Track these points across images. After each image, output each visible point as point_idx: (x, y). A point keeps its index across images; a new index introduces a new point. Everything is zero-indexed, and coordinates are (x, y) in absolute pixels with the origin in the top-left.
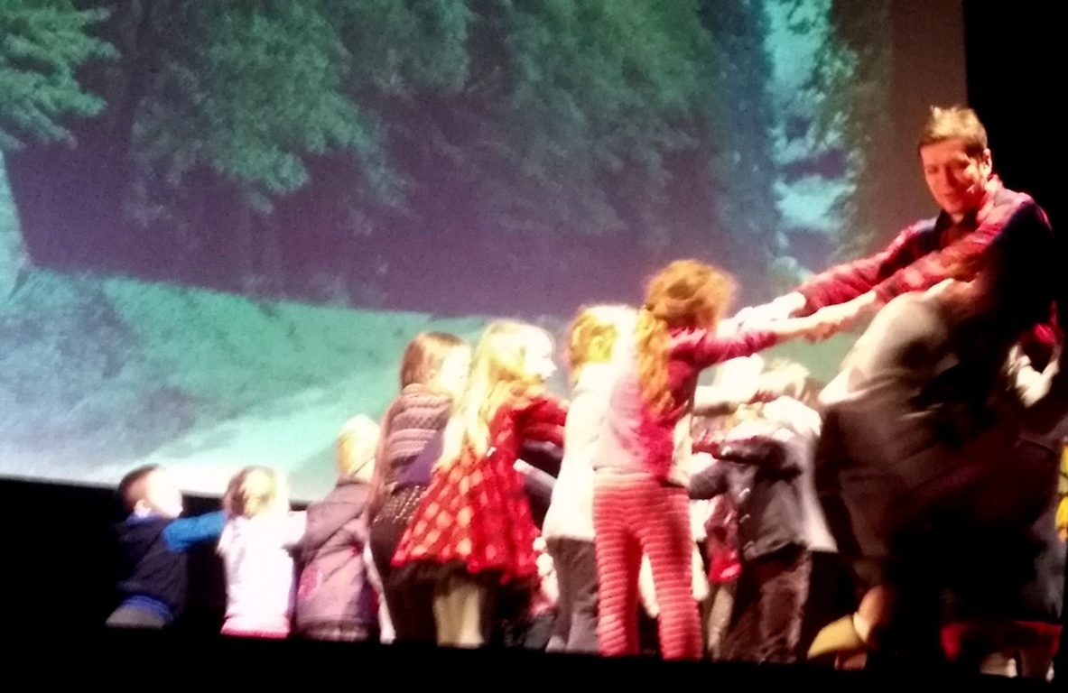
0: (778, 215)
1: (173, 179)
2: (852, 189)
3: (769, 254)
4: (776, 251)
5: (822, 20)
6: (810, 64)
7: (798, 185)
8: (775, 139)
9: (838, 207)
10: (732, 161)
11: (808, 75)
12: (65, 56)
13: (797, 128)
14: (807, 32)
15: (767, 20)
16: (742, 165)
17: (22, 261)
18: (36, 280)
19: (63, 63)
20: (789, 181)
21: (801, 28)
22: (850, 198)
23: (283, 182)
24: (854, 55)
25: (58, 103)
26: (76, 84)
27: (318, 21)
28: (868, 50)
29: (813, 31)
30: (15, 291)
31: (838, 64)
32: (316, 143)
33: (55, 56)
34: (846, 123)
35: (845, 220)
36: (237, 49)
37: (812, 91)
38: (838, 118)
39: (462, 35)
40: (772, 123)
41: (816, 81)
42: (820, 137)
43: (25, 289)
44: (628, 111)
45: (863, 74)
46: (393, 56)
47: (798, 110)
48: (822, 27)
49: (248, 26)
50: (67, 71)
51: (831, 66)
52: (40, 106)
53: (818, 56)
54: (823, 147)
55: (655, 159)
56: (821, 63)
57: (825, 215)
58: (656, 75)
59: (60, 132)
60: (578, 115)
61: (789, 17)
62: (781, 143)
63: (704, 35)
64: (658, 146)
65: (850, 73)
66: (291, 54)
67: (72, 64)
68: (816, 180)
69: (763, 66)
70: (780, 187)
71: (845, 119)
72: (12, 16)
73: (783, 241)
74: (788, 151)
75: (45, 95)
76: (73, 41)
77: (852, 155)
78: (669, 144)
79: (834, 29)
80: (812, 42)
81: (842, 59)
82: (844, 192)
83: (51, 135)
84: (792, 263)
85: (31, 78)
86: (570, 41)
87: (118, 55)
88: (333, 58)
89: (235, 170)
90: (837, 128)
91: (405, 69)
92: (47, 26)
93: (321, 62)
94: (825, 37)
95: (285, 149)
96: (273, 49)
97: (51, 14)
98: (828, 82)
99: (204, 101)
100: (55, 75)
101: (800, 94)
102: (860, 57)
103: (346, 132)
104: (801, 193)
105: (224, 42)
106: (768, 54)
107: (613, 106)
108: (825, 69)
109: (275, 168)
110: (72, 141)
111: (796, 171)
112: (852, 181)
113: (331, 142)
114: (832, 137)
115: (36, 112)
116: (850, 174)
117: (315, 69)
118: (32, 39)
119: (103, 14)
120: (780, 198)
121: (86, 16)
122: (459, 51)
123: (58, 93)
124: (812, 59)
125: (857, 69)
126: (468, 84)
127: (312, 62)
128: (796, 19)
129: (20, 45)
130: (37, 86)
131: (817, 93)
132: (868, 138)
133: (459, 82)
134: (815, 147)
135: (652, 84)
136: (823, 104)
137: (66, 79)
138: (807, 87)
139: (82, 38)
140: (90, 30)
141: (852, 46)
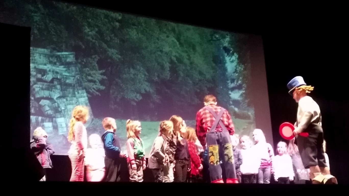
0: (230, 98)
1: (118, 100)
2: (244, 92)
3: (228, 106)
4: (230, 105)
5: (236, 60)
6: (235, 68)
7: (234, 92)
8: (229, 83)
9: (241, 95)
10: (220, 88)
11: (234, 70)
12: (98, 79)
13: (233, 81)
14: (234, 62)
15: (226, 61)
16: (222, 89)
17: (92, 117)
18: (95, 120)
19: (97, 81)
20: (232, 91)
21: (232, 62)
22: (244, 93)
23: (137, 99)
24: (243, 66)
25: (97, 88)
26: (100, 84)
27: (142, 69)
28: (246, 64)
29: (235, 62)
30: (91, 123)
31: (240, 68)
32: (143, 91)
33: (96, 79)
34: (242, 79)
35: (243, 98)
36: (128, 75)
37: (235, 73)
38: (241, 78)
39: (168, 69)
40: (228, 80)
41: (236, 71)
42: (237, 82)
43: (93, 122)
44: (200, 80)
45: (245, 69)
46: (156, 74)
47: (233, 77)
48: (237, 61)
49: (130, 71)
50: (98, 82)
51: (239, 68)
52: (94, 89)
53: (236, 66)
54: (238, 84)
55: (206, 89)
56: (237, 68)
57: (239, 97)
58: (205, 73)
59: (97, 93)
60: (191, 82)
61: (230, 59)
62: (230, 84)
63: (214, 65)
64: (206, 87)
65: (242, 69)
66: (137, 75)
67: (99, 81)
68: (237, 90)
69: (225, 70)
70: (230, 92)
71: (242, 78)
72: (88, 73)
73: (231, 102)
74: (231, 85)
75: (95, 86)
76: (99, 77)
77: (243, 85)
78: (208, 86)
79: (239, 61)
80: (235, 64)
81: (241, 67)
82: (242, 93)
83: (96, 94)
84: (233, 107)
85: (92, 84)
86: (189, 68)
87: (107, 78)
88: (145, 75)
89: (129, 98)
90: (241, 80)
91: (158, 76)
92: (94, 74)
93: (143, 76)
94: (237, 63)
95: (137, 93)
96: (134, 75)
97: (94, 72)
98: (238, 71)
99: (123, 85)
100: (96, 83)
101: (233, 74)
102: (244, 66)
103: (148, 89)
104: (234, 93)
105: (126, 74)
106: (226, 67)
107: (197, 80)
108: (237, 69)
109: (136, 96)
110: (100, 95)
111: (233, 89)
112: (244, 90)
113: (146, 91)
114: (240, 82)
115: (93, 90)
116: (244, 89)
117: (142, 78)
118: (92, 77)
119: (104, 71)
120: (230, 94)
121: (101, 72)
122: (168, 72)
123: (97, 86)
124: (235, 67)
125: (244, 69)
126: (170, 78)
127: (141, 76)
128: (231, 60)
129: (90, 78)
130: (93, 85)
131: (236, 73)
132: (246, 82)
133: (168, 78)
134: (236, 84)
135: (205, 75)
136: (238, 76)
137: (98, 83)
138: (234, 73)
139: (100, 76)
140: (101, 74)
141: (242, 64)
